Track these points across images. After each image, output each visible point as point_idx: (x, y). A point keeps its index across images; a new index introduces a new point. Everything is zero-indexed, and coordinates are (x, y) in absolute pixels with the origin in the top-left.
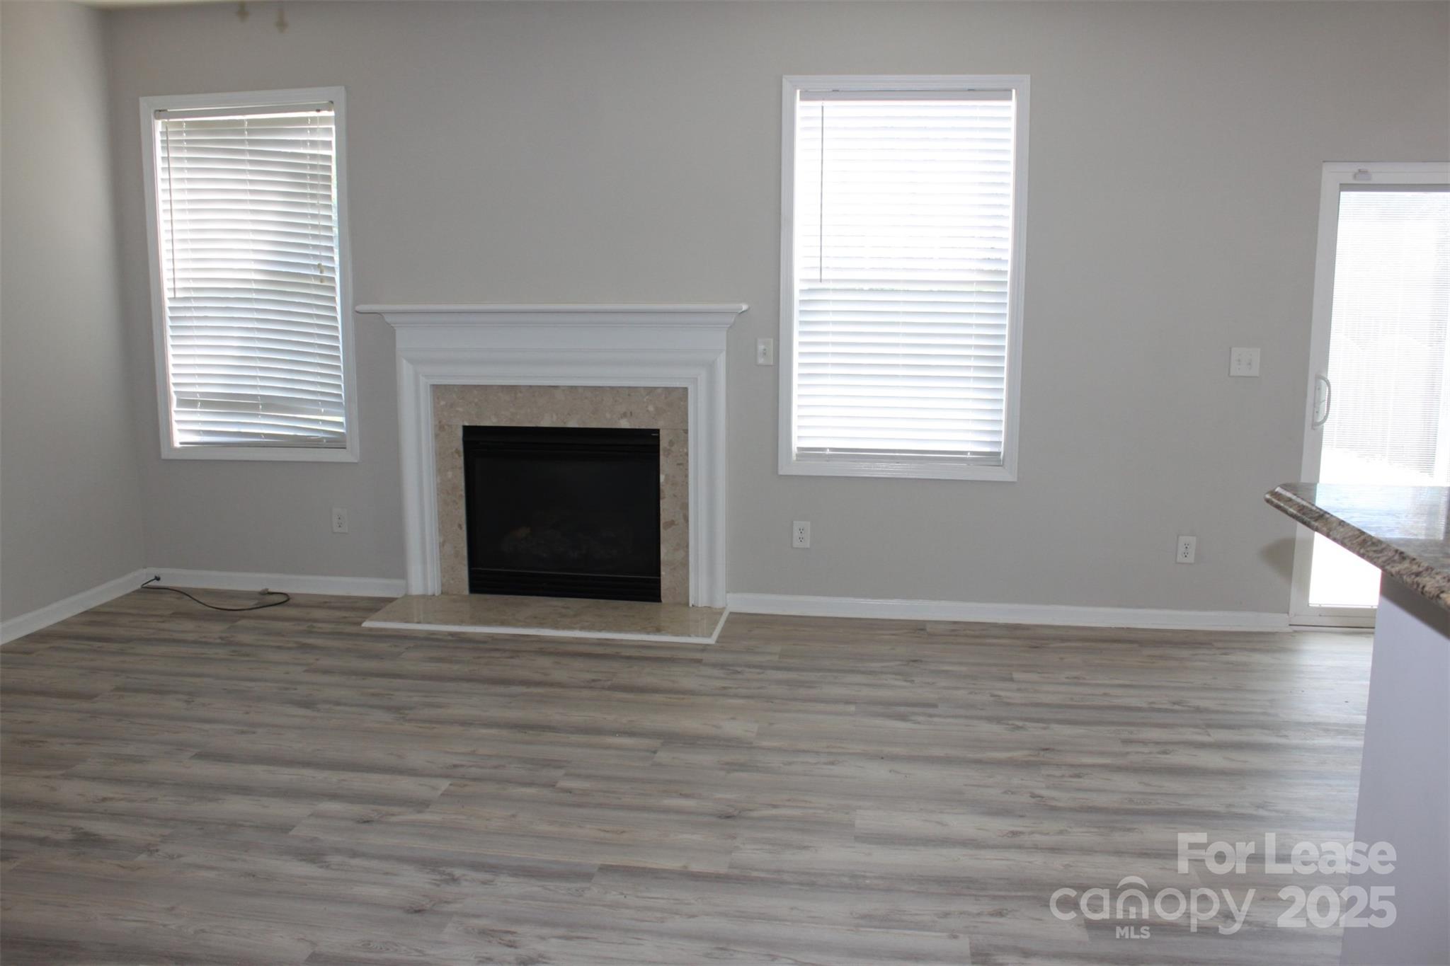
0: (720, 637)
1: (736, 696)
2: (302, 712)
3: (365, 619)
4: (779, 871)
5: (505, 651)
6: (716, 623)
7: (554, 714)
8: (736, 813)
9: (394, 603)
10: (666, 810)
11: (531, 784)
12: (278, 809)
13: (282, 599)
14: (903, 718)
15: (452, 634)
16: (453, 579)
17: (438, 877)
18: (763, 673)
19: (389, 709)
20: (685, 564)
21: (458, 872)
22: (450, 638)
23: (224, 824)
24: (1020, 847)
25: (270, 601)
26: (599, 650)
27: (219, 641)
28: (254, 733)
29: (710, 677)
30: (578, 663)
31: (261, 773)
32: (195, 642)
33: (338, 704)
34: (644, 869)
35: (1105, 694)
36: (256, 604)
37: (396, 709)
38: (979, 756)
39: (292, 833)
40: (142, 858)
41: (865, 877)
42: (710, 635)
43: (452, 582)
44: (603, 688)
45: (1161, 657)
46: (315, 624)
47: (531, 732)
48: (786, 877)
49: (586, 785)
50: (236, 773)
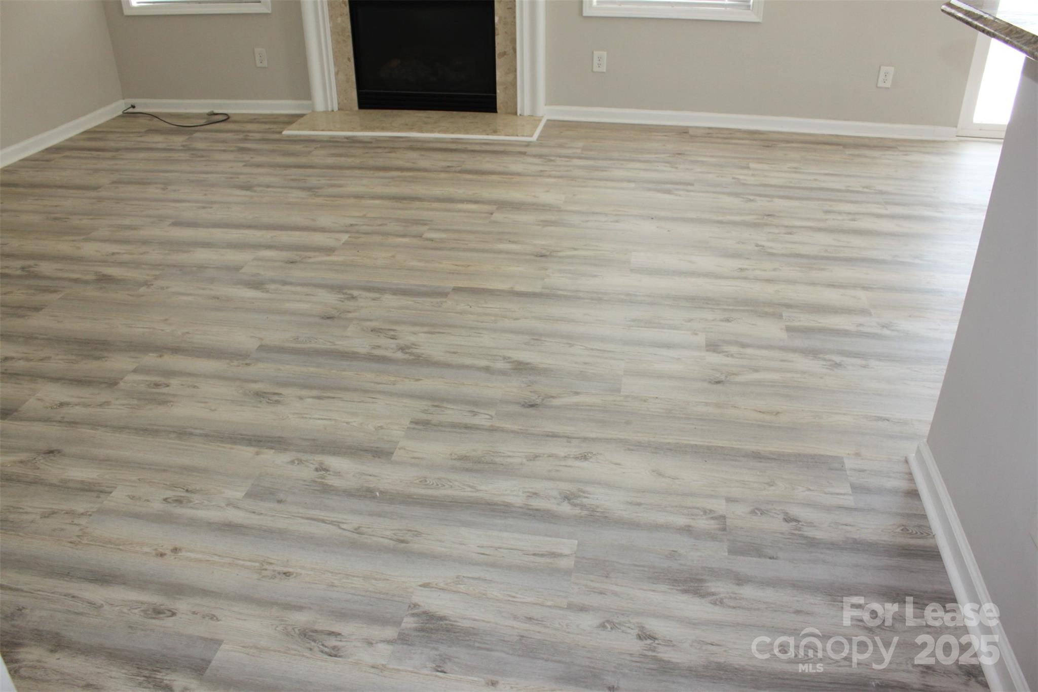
0: (540, 136)
1: (550, 176)
2: (244, 193)
3: (284, 129)
4: (577, 291)
5: (385, 148)
6: (536, 127)
7: (420, 190)
8: (548, 253)
9: (305, 117)
10: (500, 252)
11: (404, 236)
12: (232, 257)
13: (225, 117)
14: (668, 192)
15: (347, 138)
16: (346, 99)
17: (342, 296)
18: (569, 161)
19: (303, 189)
20: (514, 84)
21: (356, 293)
22: (345, 140)
23: (195, 267)
24: (745, 278)
25: (216, 119)
26: (453, 146)
27: (181, 148)
28: (211, 208)
29: (531, 164)
30: (439, 156)
31: (218, 234)
32: (165, 150)
33: (268, 186)
34: (483, 289)
35: (815, 180)
36: (205, 122)
37: (309, 189)
38: (720, 218)
39: (242, 271)
40: (143, 290)
41: (636, 295)
42: (531, 136)
43: (345, 101)
44: (455, 172)
45: (859, 156)
46: (249, 134)
47: (405, 202)
48: (581, 295)
49: (443, 236)
50: (201, 234)
